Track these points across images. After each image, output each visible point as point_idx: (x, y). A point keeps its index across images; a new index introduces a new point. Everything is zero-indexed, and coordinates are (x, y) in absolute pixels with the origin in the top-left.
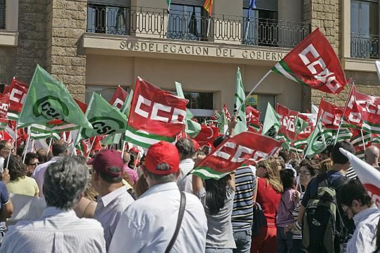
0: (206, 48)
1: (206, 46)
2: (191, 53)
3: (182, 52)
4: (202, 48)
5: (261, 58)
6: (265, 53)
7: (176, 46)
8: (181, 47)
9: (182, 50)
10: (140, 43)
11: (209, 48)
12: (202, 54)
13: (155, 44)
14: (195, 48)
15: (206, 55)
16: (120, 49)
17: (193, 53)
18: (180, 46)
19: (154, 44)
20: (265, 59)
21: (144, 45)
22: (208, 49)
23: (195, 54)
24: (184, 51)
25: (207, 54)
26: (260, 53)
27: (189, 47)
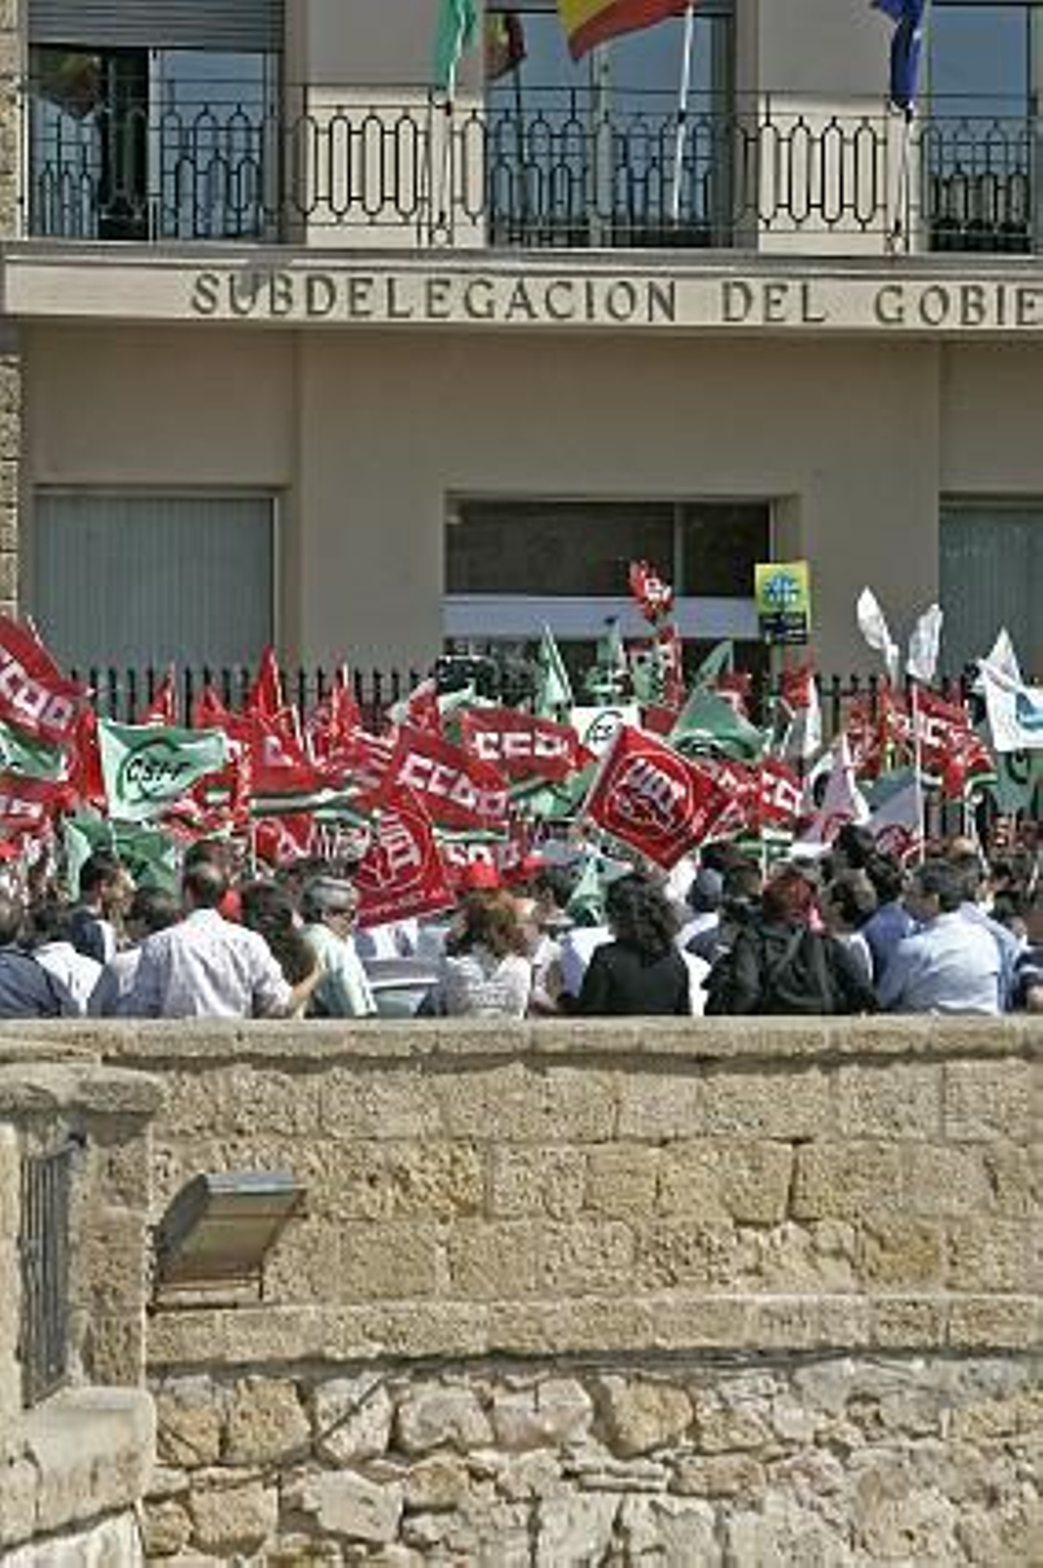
0: (662, 284)
1: (663, 275)
2: (580, 317)
3: (533, 315)
4: (640, 285)
5: (989, 323)
6: (1010, 290)
7: (496, 281)
8: (520, 287)
9: (527, 306)
10: (298, 279)
11: (679, 284)
12: (639, 318)
13: (380, 279)
14: (601, 286)
15: (661, 319)
16: (197, 315)
17: (590, 315)
18: (514, 281)
19: (376, 277)
20: (1011, 324)
21: (319, 286)
22: (672, 287)
23: (602, 317)
24: (539, 308)
25: (672, 317)
26: (980, 292)
27: (568, 286)
